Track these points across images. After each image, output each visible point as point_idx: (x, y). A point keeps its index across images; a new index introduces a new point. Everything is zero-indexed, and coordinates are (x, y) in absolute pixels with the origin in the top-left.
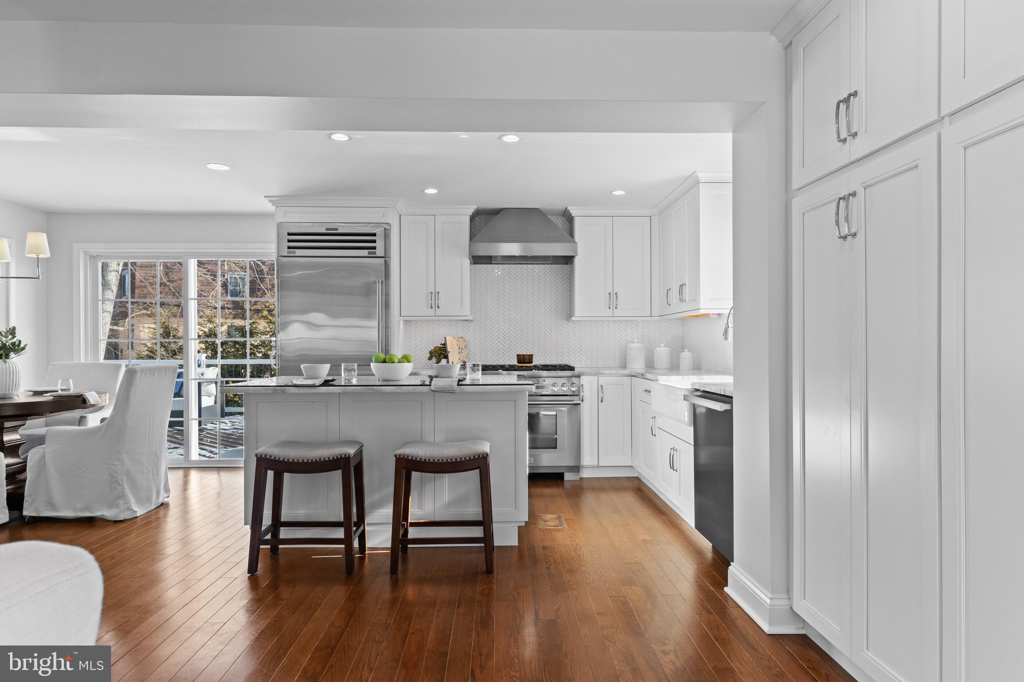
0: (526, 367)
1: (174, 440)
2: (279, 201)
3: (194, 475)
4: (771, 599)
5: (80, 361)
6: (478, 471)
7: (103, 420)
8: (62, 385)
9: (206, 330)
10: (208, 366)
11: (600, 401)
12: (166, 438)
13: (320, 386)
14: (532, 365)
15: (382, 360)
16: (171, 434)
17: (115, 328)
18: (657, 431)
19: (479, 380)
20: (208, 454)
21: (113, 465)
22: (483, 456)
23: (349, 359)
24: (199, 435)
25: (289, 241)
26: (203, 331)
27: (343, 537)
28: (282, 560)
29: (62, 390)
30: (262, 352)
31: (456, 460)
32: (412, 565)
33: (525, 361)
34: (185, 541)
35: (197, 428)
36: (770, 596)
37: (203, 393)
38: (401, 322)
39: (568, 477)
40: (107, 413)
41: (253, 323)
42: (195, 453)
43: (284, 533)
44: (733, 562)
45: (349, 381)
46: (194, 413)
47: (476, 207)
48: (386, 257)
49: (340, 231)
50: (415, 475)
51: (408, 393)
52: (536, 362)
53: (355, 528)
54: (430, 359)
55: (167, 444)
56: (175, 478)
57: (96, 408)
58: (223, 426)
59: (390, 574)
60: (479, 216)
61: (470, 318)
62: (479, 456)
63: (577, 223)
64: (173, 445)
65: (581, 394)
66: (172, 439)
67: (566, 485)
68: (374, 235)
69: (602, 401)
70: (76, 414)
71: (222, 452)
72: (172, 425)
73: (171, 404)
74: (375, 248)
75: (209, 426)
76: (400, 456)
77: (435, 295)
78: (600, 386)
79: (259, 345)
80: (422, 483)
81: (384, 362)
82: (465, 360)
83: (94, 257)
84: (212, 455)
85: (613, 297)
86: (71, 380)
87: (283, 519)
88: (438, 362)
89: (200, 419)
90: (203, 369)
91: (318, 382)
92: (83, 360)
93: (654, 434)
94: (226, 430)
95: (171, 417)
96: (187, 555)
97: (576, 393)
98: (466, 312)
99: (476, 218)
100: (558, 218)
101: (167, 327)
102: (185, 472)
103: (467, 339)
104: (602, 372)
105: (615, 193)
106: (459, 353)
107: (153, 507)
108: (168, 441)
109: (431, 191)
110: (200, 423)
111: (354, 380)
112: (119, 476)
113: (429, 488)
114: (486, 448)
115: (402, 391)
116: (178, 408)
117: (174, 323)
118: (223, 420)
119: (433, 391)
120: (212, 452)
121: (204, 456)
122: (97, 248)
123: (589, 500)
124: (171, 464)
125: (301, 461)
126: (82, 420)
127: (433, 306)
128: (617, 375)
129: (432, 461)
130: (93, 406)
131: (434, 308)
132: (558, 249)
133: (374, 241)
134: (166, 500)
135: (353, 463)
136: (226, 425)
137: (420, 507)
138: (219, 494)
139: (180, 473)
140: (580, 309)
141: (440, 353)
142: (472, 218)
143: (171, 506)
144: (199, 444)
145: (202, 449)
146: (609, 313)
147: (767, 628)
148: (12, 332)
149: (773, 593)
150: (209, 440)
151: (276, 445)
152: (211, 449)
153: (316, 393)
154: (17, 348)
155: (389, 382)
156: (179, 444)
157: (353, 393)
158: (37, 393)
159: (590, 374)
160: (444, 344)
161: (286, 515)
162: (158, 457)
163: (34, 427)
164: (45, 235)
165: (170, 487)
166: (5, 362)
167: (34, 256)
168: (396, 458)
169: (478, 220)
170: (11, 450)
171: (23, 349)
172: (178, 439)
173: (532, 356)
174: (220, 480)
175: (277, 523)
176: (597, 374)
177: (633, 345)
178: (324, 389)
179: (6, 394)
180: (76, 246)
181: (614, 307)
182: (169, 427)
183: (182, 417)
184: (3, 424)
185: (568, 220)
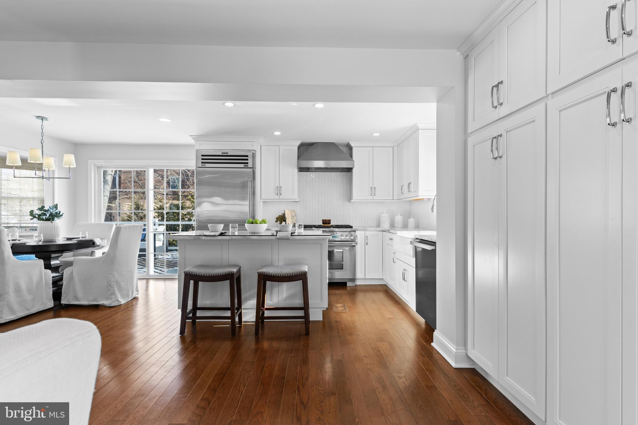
1: (141, 264)
2: (197, 138)
3: (151, 282)
4: (456, 349)
5: (92, 222)
6: (301, 281)
7: (103, 253)
8: (82, 235)
9: (158, 206)
10: (160, 225)
11: (366, 244)
12: (137, 263)
13: (218, 236)
14: (330, 225)
15: (251, 222)
16: (139, 261)
17: (110, 205)
18: (396, 260)
20: (159, 272)
21: (109, 277)
22: (304, 273)
23: (234, 222)
24: (154, 261)
25: (202, 159)
26: (157, 206)
27: (230, 315)
28: (198, 328)
29: (82, 237)
30: (188, 218)
32: (266, 330)
33: (326, 223)
34: (147, 317)
35: (153, 258)
36: (456, 348)
37: (156, 239)
38: (261, 202)
39: (349, 284)
40: (106, 250)
41: (183, 202)
42: (152, 270)
43: (199, 314)
44: (436, 329)
45: (234, 233)
46: (151, 250)
47: (301, 142)
48: (253, 168)
49: (229, 154)
50: (268, 283)
51: (265, 240)
52: (331, 224)
53: (236, 311)
54: (276, 221)
56: (141, 284)
57: (100, 247)
60: (302, 147)
61: (298, 200)
62: (302, 273)
63: (354, 150)
65: (356, 240)
66: (140, 264)
67: (348, 288)
68: (247, 156)
69: (367, 244)
70: (89, 250)
71: (167, 270)
72: (140, 256)
73: (140, 245)
74: (247, 163)
75: (160, 257)
76: (260, 273)
77: (279, 188)
78: (366, 236)
79: (186, 214)
80: (272, 288)
81: (252, 223)
82: (295, 222)
83: (99, 167)
85: (373, 190)
86: (87, 232)
87: (198, 306)
88: (281, 223)
89: (155, 253)
90: (157, 227)
91: (217, 234)
92: (93, 222)
93: (394, 261)
94: (168, 259)
95: (139, 252)
96: (148, 325)
97: (353, 240)
98: (296, 197)
99: (301, 148)
100: (344, 147)
101: (138, 205)
102: (147, 281)
103: (296, 211)
104: (367, 229)
105: (374, 135)
106: (292, 218)
107: (130, 299)
109: (277, 133)
110: (155, 255)
111: (236, 232)
112: (112, 283)
113: (275, 290)
114: (305, 269)
115: (262, 239)
116: (144, 247)
117: (141, 202)
118: (167, 253)
119: (278, 239)
121: (157, 272)
122: (100, 163)
123: (360, 297)
125: (207, 275)
126: (92, 253)
127: (278, 194)
128: (375, 231)
129: (277, 275)
130: (98, 246)
132: (344, 164)
133: (247, 160)
134: (137, 295)
135: (235, 277)
136: (167, 256)
137: (271, 300)
138: (165, 293)
139: (145, 281)
140: (356, 195)
141: (282, 219)
142: (299, 148)
143: (140, 299)
144: (154, 266)
145: (156, 269)
146: (371, 198)
147: (453, 365)
148: (56, 206)
149: (457, 346)
150: (160, 264)
151: (195, 267)
152: (160, 269)
153: (216, 240)
154: (58, 215)
155: (254, 234)
156: (144, 266)
157: (236, 240)
158: (69, 239)
159: (361, 230)
160: (284, 214)
161: (200, 304)
162: (132, 273)
163: (67, 257)
164: (73, 156)
165: (139, 289)
166: (52, 222)
167: (68, 166)
168: (258, 274)
169: (302, 149)
170: (55, 269)
171: (62, 215)
172: (143, 263)
173: (330, 220)
174: (165, 285)
175: (195, 308)
176: (365, 230)
177: (383, 215)
178: (220, 237)
179: (52, 240)
180: (90, 161)
181: (374, 195)
182: (138, 257)
183: (145, 252)
184: (51, 255)
185: (349, 149)
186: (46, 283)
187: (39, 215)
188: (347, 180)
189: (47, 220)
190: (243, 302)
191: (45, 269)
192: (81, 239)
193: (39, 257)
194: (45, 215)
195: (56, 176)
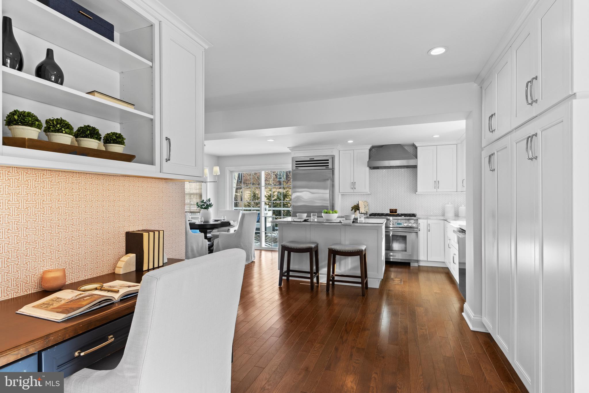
0: (393, 214)
1: (257, 239)
2: (294, 148)
3: (263, 252)
4: (474, 316)
6: (359, 256)
7: (235, 231)
8: (223, 218)
9: (269, 194)
10: (269, 210)
11: (428, 231)
12: (254, 238)
13: (303, 222)
14: (397, 214)
15: (326, 212)
16: (256, 237)
17: (237, 194)
18: (450, 246)
19: (362, 221)
20: (268, 245)
22: (361, 251)
24: (265, 238)
25: (296, 164)
26: (267, 194)
27: (310, 276)
28: (290, 283)
29: (223, 220)
31: (351, 251)
32: (336, 291)
33: (393, 212)
34: (260, 274)
35: (264, 235)
36: (474, 315)
37: (267, 221)
38: (340, 195)
39: (412, 264)
40: (236, 228)
41: (287, 191)
42: (264, 244)
43: (291, 274)
44: (466, 302)
45: (314, 220)
46: (263, 229)
47: (371, 145)
48: (333, 170)
49: (315, 159)
50: (337, 257)
51: (335, 225)
52: (398, 212)
53: (314, 275)
54: (352, 210)
55: (254, 241)
56: (257, 253)
57: (233, 226)
58: (273, 235)
59: (326, 292)
60: (374, 148)
61: (369, 193)
62: (359, 250)
63: (419, 149)
64: (256, 241)
65: (419, 227)
66: (256, 239)
67: (411, 268)
68: (328, 160)
69: (429, 231)
70: (226, 228)
71: (273, 244)
72: (256, 233)
73: (256, 225)
74: (328, 166)
75: (269, 235)
76: (330, 248)
77: (354, 184)
78: (428, 224)
80: (340, 260)
82: (367, 211)
83: (232, 171)
84: (270, 246)
85: (437, 183)
86: (226, 217)
87: (291, 269)
88: (355, 211)
89: (266, 232)
90: (267, 212)
91: (302, 220)
92: (228, 209)
93: (450, 247)
94: (275, 236)
95: (256, 230)
96: (261, 278)
97: (416, 227)
98: (367, 190)
100: (411, 147)
101: (255, 193)
102: (260, 251)
103: (368, 202)
104: (429, 218)
105: (434, 136)
106: (365, 208)
107: (250, 262)
108: (255, 239)
109: (350, 142)
110: (266, 233)
111: (316, 219)
113: (343, 262)
114: (363, 248)
115: (331, 224)
116: (259, 227)
117: (257, 192)
118: (274, 232)
119: (343, 225)
120: (270, 245)
121: (267, 246)
122: (232, 169)
123: (422, 277)
124: (256, 248)
125: (296, 248)
126: (228, 230)
127: (353, 188)
128: (437, 219)
129: (341, 251)
130: (232, 226)
131: (353, 189)
132: (411, 162)
133: (328, 163)
134: (254, 260)
135: (314, 250)
136: (275, 234)
137: (340, 269)
138: (272, 260)
139: (259, 252)
140: (419, 189)
141: (356, 208)
142: (370, 150)
143: (256, 262)
144: (265, 241)
145: (266, 243)
146: (435, 190)
147: (472, 328)
148: (209, 200)
149: (475, 314)
150: (269, 240)
151: (288, 242)
152: (269, 243)
153: (302, 224)
154: (210, 205)
155: (328, 221)
156: (258, 241)
157: (314, 225)
158: (216, 221)
159: (423, 219)
160: (358, 204)
161: (291, 268)
162: (251, 244)
163: (215, 232)
164: (218, 167)
165: (255, 256)
166: (208, 210)
167: (215, 174)
168: (329, 250)
169: (374, 150)
170: (209, 239)
171: (212, 205)
172: (258, 239)
173: (397, 210)
174: (272, 255)
175: (289, 270)
176: (427, 219)
177: (448, 205)
178: (304, 223)
179: (207, 221)
180: (226, 168)
181: (437, 188)
182: (255, 234)
183: (259, 230)
184: (207, 231)
185: (415, 148)
186: (205, 248)
187: (201, 206)
188: (413, 175)
189: (205, 208)
190: (320, 268)
191: (205, 239)
192: (223, 221)
193: (201, 232)
194: (204, 205)
195: (208, 181)
